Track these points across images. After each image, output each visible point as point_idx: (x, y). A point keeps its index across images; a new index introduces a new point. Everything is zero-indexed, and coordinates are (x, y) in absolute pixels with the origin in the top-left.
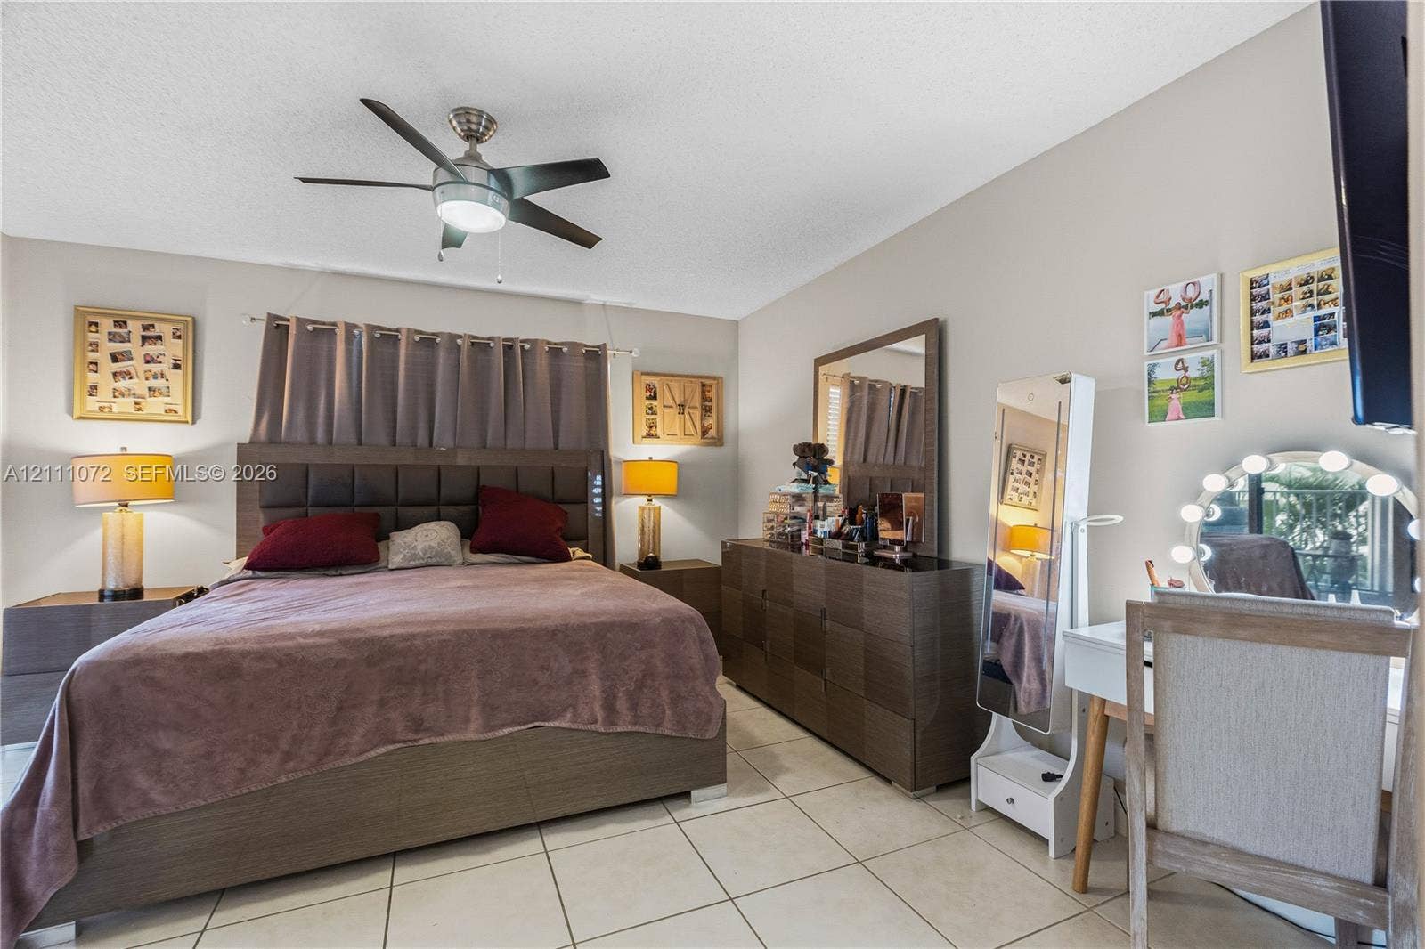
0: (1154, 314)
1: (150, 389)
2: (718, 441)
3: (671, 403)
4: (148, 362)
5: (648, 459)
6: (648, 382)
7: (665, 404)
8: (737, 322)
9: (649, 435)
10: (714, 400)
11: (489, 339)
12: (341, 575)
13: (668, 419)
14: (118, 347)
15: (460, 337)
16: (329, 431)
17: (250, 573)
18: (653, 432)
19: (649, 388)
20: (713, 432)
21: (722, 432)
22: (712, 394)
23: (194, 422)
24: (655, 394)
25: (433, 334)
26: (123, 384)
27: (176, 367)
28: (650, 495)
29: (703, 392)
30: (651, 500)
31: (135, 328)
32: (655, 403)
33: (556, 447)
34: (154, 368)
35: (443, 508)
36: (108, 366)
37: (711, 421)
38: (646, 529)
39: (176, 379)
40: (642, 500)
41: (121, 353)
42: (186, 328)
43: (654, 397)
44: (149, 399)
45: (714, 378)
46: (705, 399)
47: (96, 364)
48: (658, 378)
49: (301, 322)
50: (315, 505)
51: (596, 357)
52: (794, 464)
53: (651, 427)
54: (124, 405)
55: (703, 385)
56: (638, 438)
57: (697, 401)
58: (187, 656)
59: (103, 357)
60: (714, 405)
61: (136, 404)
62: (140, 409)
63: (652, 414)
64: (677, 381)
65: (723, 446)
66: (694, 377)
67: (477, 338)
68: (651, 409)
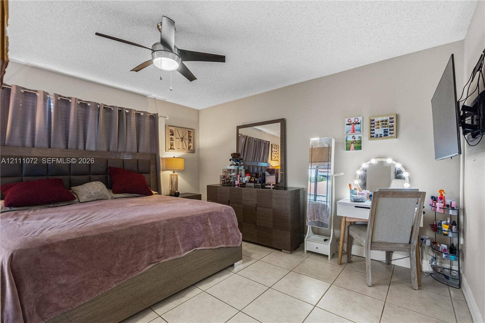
0: (347, 124)
2: (193, 151)
3: (179, 137)
5: (173, 157)
6: (170, 129)
7: (177, 137)
8: (199, 110)
9: (171, 148)
10: (192, 137)
11: (111, 106)
13: (177, 143)
17: (8, 209)
18: (172, 147)
19: (171, 131)
20: (192, 148)
21: (195, 149)
22: (192, 135)
24: (173, 133)
25: (86, 102)
28: (174, 170)
29: (189, 134)
30: (174, 172)
32: (173, 137)
33: (138, 152)
35: (91, 176)
37: (191, 144)
38: (173, 183)
40: (171, 172)
43: (173, 135)
45: (192, 129)
46: (189, 136)
48: (174, 128)
49: (18, 88)
51: (154, 118)
52: (230, 160)
53: (172, 146)
55: (189, 131)
56: (167, 149)
57: (187, 138)
58: (68, 241)
60: (192, 139)
63: (172, 141)
64: (181, 129)
65: (195, 153)
66: (186, 128)
67: (106, 106)
68: (171, 139)
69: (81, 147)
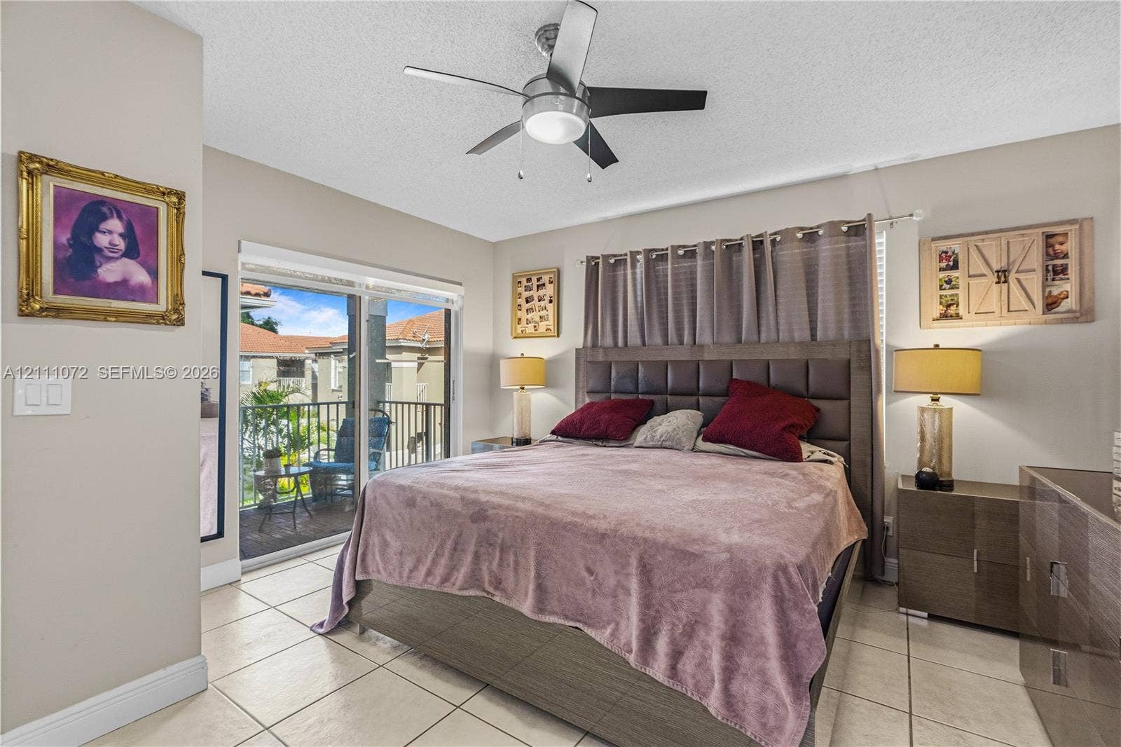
1: (540, 317)
2: (1085, 314)
3: (984, 270)
4: (539, 301)
5: (932, 347)
7: (971, 273)
9: (944, 316)
11: (740, 239)
12: (605, 446)
13: (977, 293)
14: (528, 294)
15: (712, 243)
16: (625, 337)
17: (554, 437)
19: (944, 255)
20: (1069, 304)
21: (1092, 299)
23: (558, 336)
25: (695, 246)
26: (530, 316)
27: (551, 302)
29: (1048, 246)
30: (937, 400)
31: (534, 279)
32: (954, 274)
33: (812, 338)
34: (542, 303)
36: (525, 306)
37: (1068, 286)
38: (928, 436)
39: (551, 307)
41: (530, 297)
42: (554, 277)
43: (955, 266)
44: (541, 324)
45: (1072, 222)
47: (520, 305)
48: (959, 241)
49: (606, 257)
50: (615, 392)
51: (863, 232)
53: (949, 306)
54: (530, 329)
56: (925, 321)
57: (1036, 258)
59: (522, 301)
60: (1072, 263)
61: (535, 327)
62: (536, 330)
63: (952, 288)
64: (994, 239)
65: (1095, 323)
66: (1030, 227)
67: (730, 240)
68: (949, 282)
69: (687, 338)
